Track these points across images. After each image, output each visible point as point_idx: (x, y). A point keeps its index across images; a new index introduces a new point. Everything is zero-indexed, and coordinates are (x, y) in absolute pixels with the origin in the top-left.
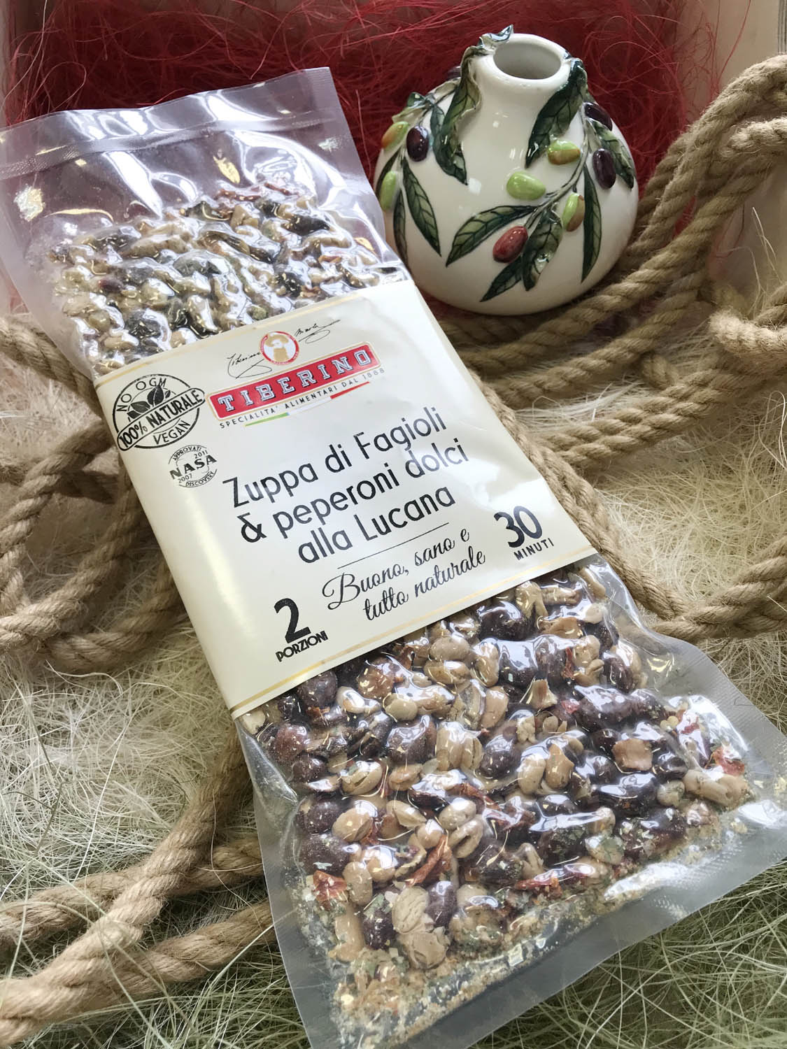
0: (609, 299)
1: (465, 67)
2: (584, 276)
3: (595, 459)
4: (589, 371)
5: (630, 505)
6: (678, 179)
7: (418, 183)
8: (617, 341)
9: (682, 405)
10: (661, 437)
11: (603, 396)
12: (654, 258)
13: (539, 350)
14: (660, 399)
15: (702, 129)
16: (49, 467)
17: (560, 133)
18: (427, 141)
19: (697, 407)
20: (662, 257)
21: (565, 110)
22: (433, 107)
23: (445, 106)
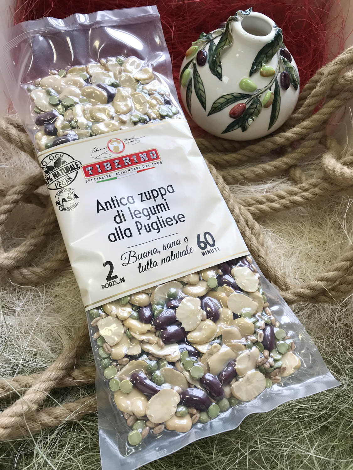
0: (279, 139)
1: (228, 25)
2: (269, 128)
3: (262, 212)
4: (266, 171)
5: (275, 235)
6: (318, 89)
7: (199, 76)
8: (280, 159)
9: (304, 194)
10: (293, 207)
11: (271, 183)
12: (302, 123)
13: (245, 158)
14: (295, 189)
15: (332, 68)
16: (18, 190)
17: (267, 62)
18: (206, 57)
19: (310, 196)
20: (305, 123)
21: (271, 52)
22: (210, 41)
23: (217, 41)
